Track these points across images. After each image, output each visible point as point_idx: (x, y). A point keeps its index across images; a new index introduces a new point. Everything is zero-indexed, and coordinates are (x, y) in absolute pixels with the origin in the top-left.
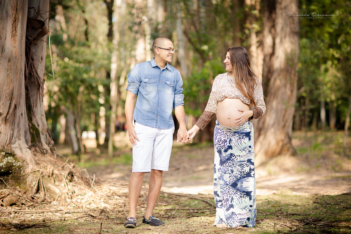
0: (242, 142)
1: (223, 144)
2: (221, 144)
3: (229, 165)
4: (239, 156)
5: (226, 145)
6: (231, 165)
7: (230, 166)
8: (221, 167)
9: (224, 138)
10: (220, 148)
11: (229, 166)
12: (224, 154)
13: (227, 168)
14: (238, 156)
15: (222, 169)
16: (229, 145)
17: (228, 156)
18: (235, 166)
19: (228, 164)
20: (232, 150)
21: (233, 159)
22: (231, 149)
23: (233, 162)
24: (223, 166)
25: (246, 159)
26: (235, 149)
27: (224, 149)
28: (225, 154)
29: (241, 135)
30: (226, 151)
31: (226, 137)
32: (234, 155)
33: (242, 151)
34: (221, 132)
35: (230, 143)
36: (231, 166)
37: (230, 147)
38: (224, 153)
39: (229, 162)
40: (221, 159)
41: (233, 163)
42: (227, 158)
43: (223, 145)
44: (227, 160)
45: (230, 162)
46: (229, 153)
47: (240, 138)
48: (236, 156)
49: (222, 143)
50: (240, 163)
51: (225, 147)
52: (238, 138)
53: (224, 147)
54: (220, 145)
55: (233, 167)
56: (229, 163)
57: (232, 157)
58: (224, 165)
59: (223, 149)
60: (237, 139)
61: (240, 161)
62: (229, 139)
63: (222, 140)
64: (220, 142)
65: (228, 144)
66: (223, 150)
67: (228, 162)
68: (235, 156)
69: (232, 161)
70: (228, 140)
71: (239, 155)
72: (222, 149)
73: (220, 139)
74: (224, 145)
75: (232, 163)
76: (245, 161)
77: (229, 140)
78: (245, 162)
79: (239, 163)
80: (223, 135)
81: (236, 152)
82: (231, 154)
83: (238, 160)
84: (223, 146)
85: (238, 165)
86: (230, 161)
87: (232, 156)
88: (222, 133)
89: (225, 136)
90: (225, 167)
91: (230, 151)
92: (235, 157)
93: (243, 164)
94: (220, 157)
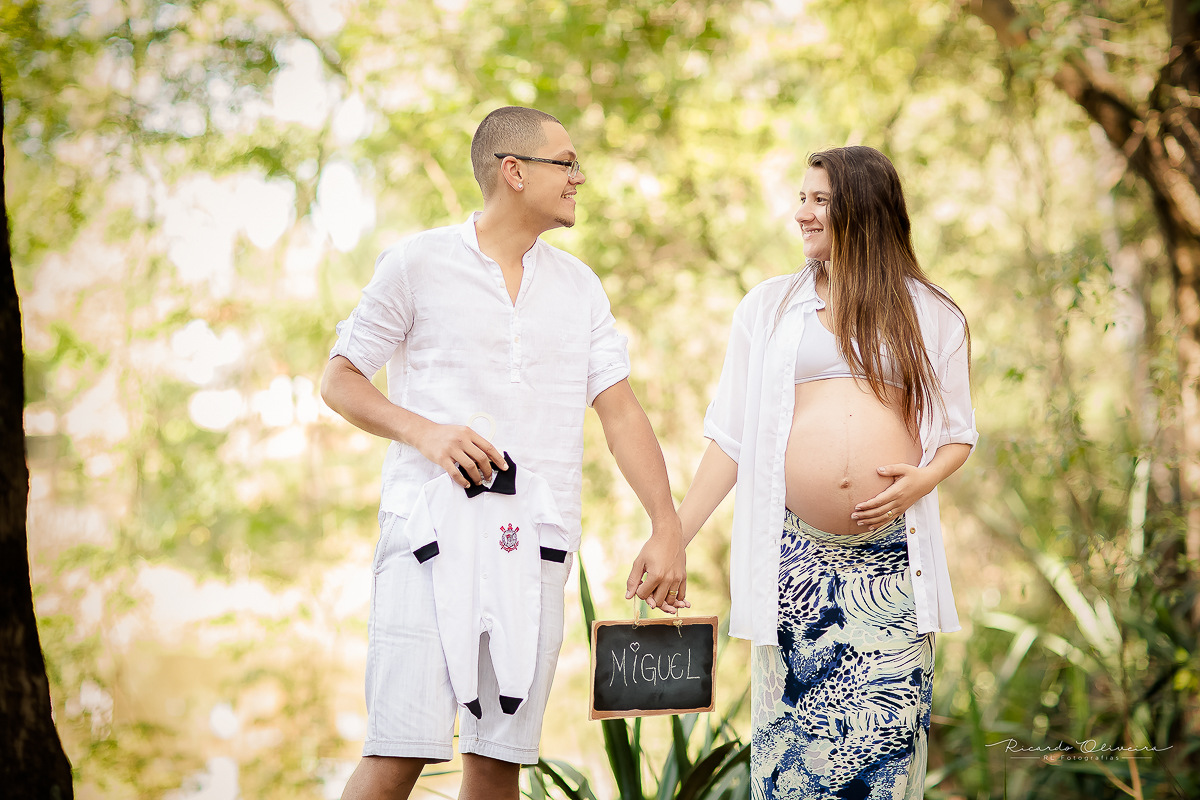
0: (892, 589)
1: (800, 604)
2: (791, 602)
3: (827, 699)
4: (874, 656)
5: (816, 604)
6: (841, 697)
7: (835, 703)
8: (789, 709)
9: (806, 575)
10: (787, 619)
11: (830, 705)
12: (805, 650)
13: (817, 712)
14: (869, 655)
15: (795, 718)
16: (830, 605)
17: (826, 658)
18: (855, 701)
19: (822, 694)
20: (842, 626)
21: (847, 672)
22: (836, 625)
23: (846, 685)
24: (798, 705)
25: (908, 670)
26: (859, 622)
27: (803, 627)
28: (812, 648)
29: (886, 556)
30: (813, 633)
31: (814, 568)
32: (852, 648)
33: (891, 629)
34: (793, 546)
35: (831, 597)
36: (838, 703)
37: (834, 616)
38: (805, 642)
39: (828, 684)
40: (791, 671)
41: (848, 688)
42: (819, 666)
43: (799, 608)
44: (819, 677)
45: (832, 687)
46: (831, 645)
47: (881, 571)
48: (860, 655)
49: (794, 600)
50: (882, 689)
51: (810, 615)
52: (871, 570)
53: (806, 614)
54: (787, 605)
55: (850, 707)
56: (830, 691)
57: (845, 662)
58: (807, 699)
59: (798, 623)
60: (870, 576)
61: (882, 681)
62: (829, 579)
63: (794, 583)
64: (787, 594)
65: (824, 602)
66: (799, 631)
67: (823, 687)
68: (856, 655)
69: (846, 681)
70: (826, 581)
71: (877, 652)
72: (795, 625)
73: (787, 579)
74: (804, 608)
75: (844, 690)
76: (904, 679)
77: (831, 583)
78: (905, 684)
79: (874, 688)
80: (802, 563)
81: (863, 637)
82: (840, 649)
83: (872, 675)
84: (798, 612)
85: (869, 696)
86: (835, 679)
87: (843, 658)
88: (799, 551)
89: (810, 564)
90: (810, 709)
91: (833, 635)
92: (855, 661)
93: (895, 692)
94: (786, 660)
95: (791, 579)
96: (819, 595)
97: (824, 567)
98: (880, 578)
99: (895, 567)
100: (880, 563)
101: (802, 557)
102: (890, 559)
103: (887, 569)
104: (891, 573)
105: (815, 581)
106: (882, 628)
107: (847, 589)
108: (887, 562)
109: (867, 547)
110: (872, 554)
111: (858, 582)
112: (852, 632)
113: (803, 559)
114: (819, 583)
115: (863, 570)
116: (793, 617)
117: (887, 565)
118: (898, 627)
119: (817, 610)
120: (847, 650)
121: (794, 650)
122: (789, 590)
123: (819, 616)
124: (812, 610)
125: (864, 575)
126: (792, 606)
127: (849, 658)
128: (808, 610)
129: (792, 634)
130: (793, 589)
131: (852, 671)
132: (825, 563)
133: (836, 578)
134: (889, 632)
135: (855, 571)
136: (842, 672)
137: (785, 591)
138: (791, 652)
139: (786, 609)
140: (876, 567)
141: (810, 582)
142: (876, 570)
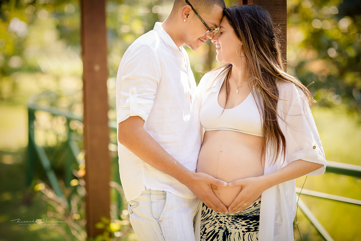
95: (206, 229)
96: (218, 238)
97: (221, 224)
98: (248, 233)
99: (256, 228)
100: (249, 226)
101: (210, 218)
102: (254, 224)
103: (252, 229)
104: (254, 231)
105: (216, 231)
107: (232, 237)
108: (252, 225)
109: (240, 217)
110: (243, 220)
111: (237, 234)
113: (211, 219)
114: (218, 232)
115: (240, 228)
117: (251, 227)
122: (204, 235)
125: (240, 231)
130: (206, 234)
132: (221, 222)
133: (227, 230)
135: (236, 228)
137: (203, 235)
140: (246, 227)
141: (214, 231)
142: (246, 229)
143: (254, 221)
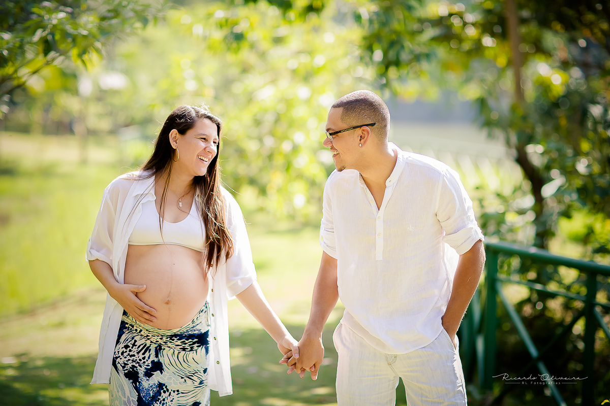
95: (135, 341)
96: (151, 353)
98: (183, 353)
99: (192, 348)
100: (184, 345)
102: (189, 343)
103: (188, 349)
104: (190, 351)
105: (148, 345)
106: (182, 378)
107: (165, 352)
108: (187, 345)
109: (176, 336)
110: (178, 340)
112: (167, 377)
114: (150, 346)
115: (173, 347)
116: (138, 363)
117: (186, 346)
118: (190, 379)
119: (149, 361)
120: (164, 387)
121: (139, 382)
122: (134, 347)
123: (150, 365)
124: (147, 360)
125: (175, 349)
126: (137, 356)
127: (164, 392)
128: (145, 360)
129: (138, 373)
130: (137, 347)
131: (166, 399)
133: (159, 346)
134: (185, 380)
136: (162, 399)
137: (132, 348)
138: (138, 383)
139: (133, 358)
140: (181, 347)
141: (146, 345)
142: (181, 349)
143: (190, 340)
